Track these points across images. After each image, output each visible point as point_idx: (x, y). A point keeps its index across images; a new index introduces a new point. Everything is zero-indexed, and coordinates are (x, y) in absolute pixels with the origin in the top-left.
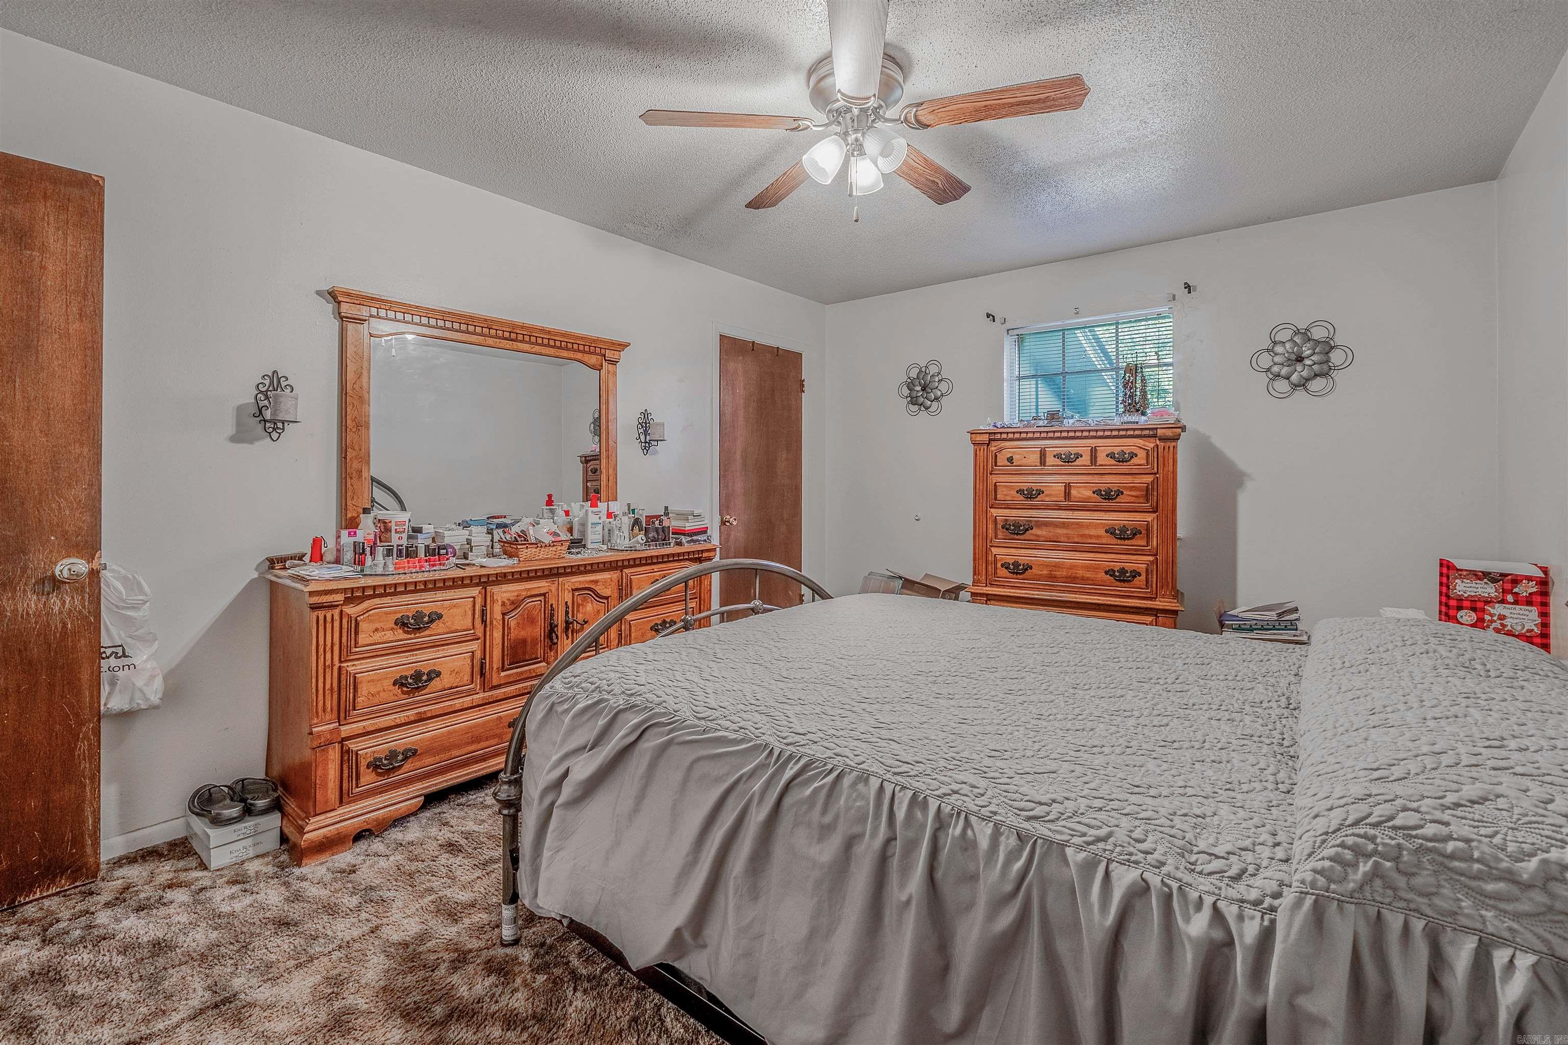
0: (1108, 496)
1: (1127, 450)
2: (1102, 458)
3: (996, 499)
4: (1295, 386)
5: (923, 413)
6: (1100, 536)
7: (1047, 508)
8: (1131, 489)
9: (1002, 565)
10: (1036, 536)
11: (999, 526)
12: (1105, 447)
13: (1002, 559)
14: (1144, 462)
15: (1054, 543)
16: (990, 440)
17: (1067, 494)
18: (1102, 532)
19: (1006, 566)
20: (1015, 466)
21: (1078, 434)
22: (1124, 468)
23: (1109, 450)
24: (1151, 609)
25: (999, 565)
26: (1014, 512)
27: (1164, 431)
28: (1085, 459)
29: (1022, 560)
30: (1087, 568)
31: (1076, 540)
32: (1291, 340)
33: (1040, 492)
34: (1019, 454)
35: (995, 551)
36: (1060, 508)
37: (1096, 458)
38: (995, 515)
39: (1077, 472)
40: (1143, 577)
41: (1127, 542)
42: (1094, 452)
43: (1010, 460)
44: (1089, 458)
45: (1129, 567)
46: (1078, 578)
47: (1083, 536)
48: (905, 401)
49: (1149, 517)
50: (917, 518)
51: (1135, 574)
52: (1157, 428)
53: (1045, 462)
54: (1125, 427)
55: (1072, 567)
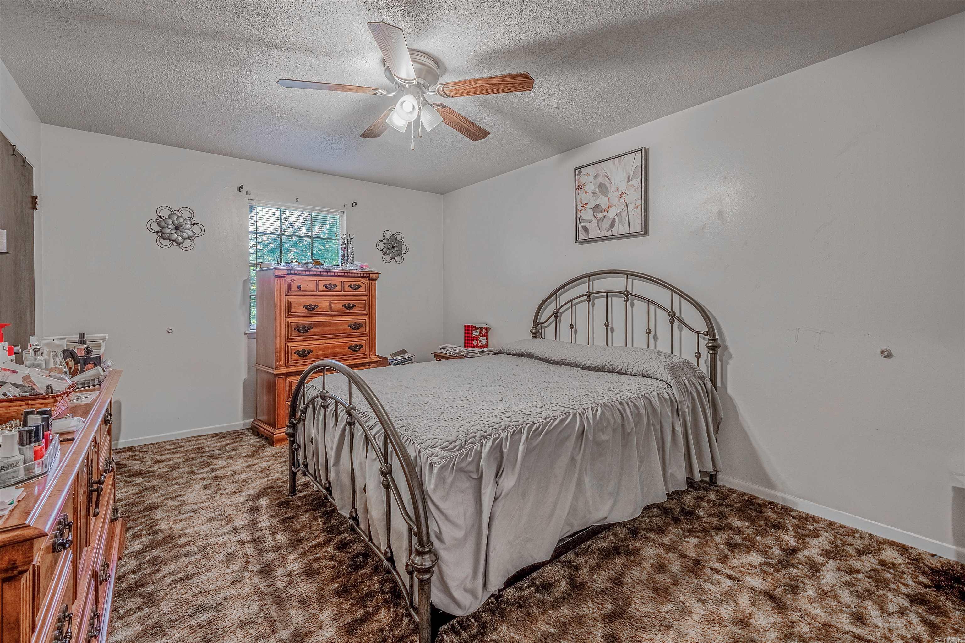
0: (349, 307)
1: (357, 284)
2: (346, 288)
3: (290, 312)
4: (391, 258)
5: (175, 248)
6: (346, 329)
7: (320, 315)
8: (359, 303)
9: (295, 353)
10: (314, 332)
11: (293, 329)
12: (349, 281)
13: (295, 349)
14: (364, 290)
15: (323, 336)
16: (288, 274)
17: (330, 307)
18: (346, 327)
19: (297, 353)
20: (302, 291)
21: (336, 274)
22: (355, 293)
23: (349, 283)
24: (365, 363)
25: (293, 353)
26: (301, 320)
27: (372, 275)
28: (339, 288)
29: (307, 348)
30: (340, 347)
31: (335, 332)
32: (390, 238)
33: (316, 306)
34: (304, 284)
35: (290, 344)
36: (326, 315)
37: (344, 287)
38: (290, 322)
39: (334, 295)
40: (364, 347)
41: (357, 331)
42: (343, 283)
43: (299, 287)
44: (340, 287)
45: (358, 343)
46: (336, 353)
47: (338, 330)
48: (155, 236)
49: (366, 317)
50: (170, 331)
51: (361, 346)
52: (369, 274)
53: (318, 289)
54: (351, 271)
55: (334, 348)
